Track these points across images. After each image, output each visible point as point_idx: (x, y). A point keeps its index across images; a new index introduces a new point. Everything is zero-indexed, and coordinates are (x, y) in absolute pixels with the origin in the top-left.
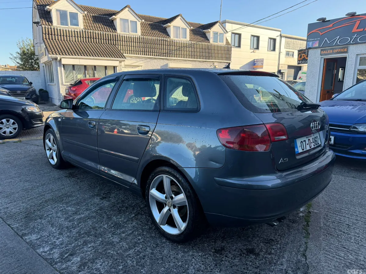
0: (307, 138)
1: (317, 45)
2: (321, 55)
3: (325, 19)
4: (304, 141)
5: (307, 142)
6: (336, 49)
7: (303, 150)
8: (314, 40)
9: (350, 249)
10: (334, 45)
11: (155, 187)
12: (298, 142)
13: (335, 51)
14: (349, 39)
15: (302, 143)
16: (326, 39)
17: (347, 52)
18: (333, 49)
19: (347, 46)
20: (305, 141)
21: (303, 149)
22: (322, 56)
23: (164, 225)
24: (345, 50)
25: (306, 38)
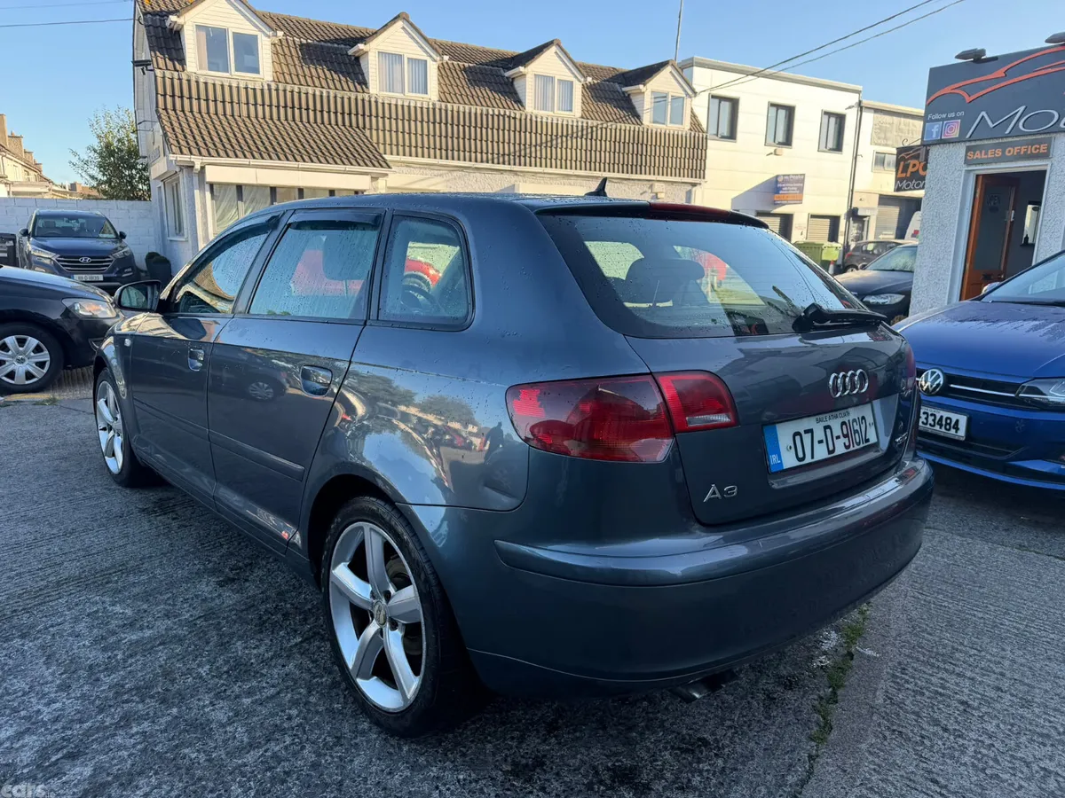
0: (818, 421)
1: (955, 134)
2: (968, 162)
3: (983, 52)
4: (806, 432)
5: (819, 434)
6: (1013, 145)
7: (799, 460)
8: (947, 119)
9: (952, 787)
10: (1007, 132)
11: (348, 558)
12: (784, 433)
13: (1010, 151)
14: (1053, 116)
15: (798, 438)
16: (983, 113)
17: (1046, 156)
18: (1003, 146)
19: (1048, 136)
20: (810, 431)
21: (801, 455)
22: (970, 168)
23: (367, 678)
24: (1043, 149)
25: (921, 112)
